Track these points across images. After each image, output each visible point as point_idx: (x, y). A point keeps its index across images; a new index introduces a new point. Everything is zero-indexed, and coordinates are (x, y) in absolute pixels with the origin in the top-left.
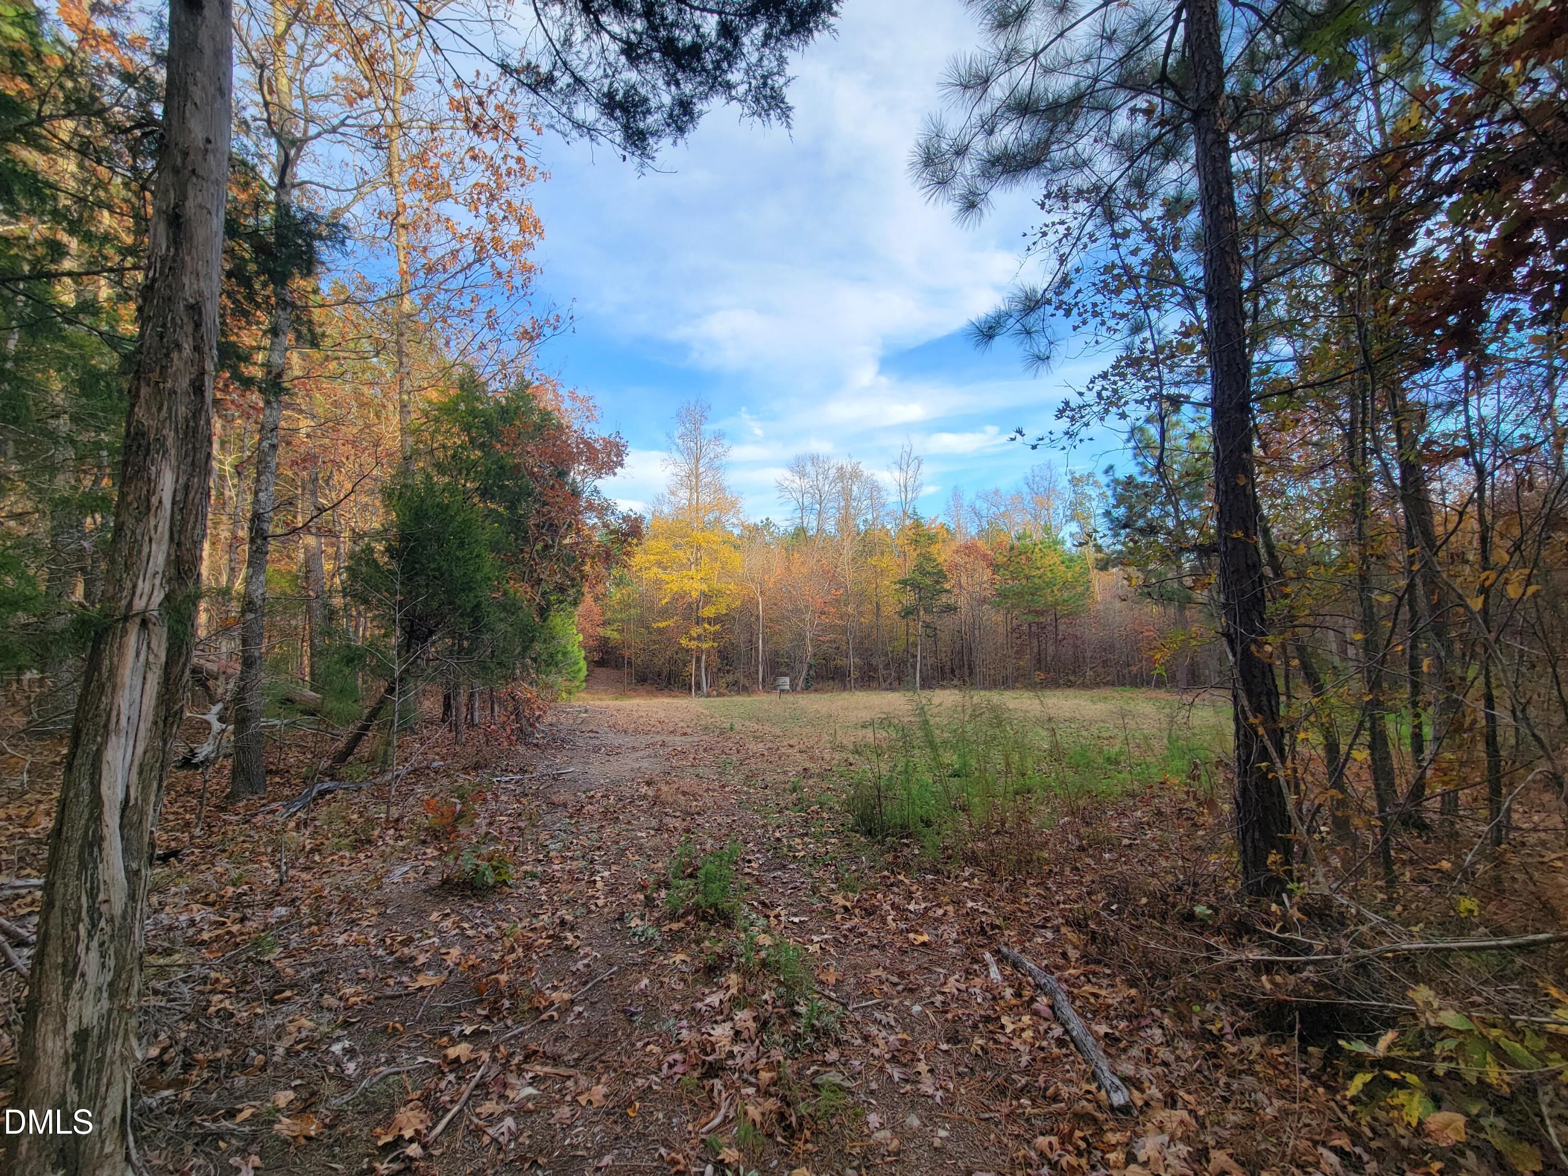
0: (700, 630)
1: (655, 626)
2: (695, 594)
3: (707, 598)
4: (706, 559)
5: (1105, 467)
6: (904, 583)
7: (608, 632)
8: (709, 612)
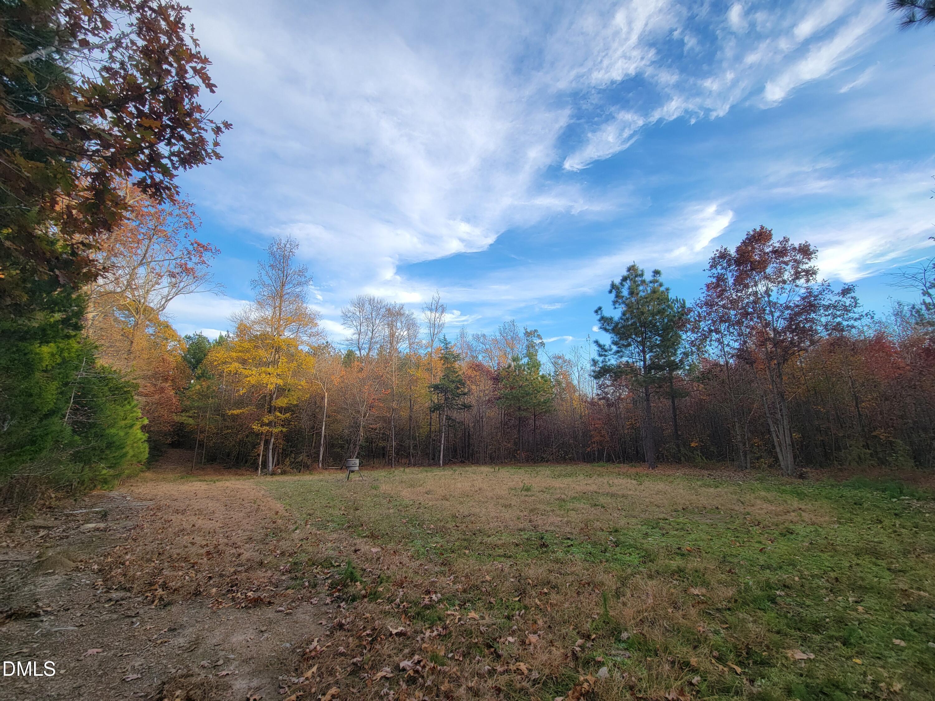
0: (271, 418)
1: (230, 413)
2: (271, 387)
3: (281, 391)
4: (284, 359)
5: (596, 308)
6: (436, 387)
7: (183, 418)
8: (282, 402)
